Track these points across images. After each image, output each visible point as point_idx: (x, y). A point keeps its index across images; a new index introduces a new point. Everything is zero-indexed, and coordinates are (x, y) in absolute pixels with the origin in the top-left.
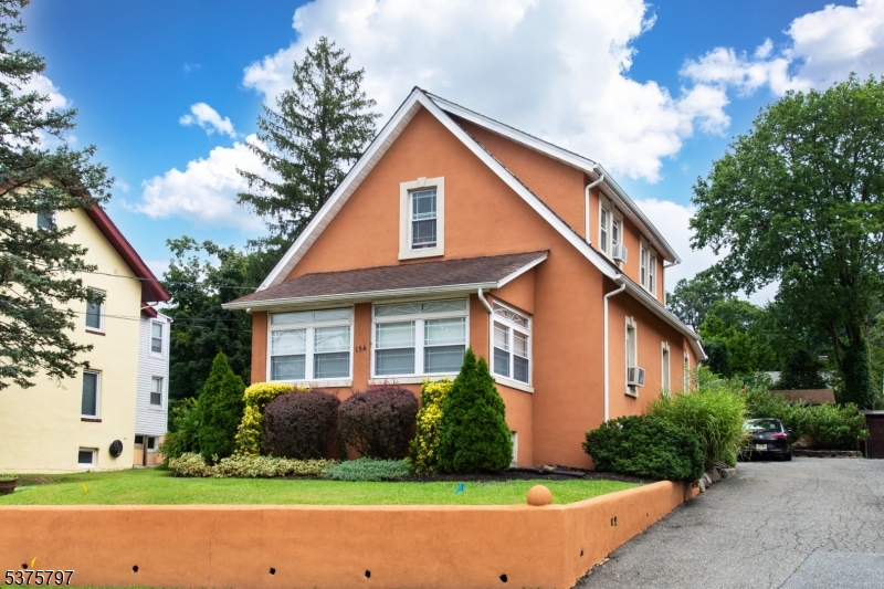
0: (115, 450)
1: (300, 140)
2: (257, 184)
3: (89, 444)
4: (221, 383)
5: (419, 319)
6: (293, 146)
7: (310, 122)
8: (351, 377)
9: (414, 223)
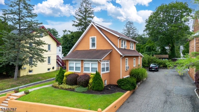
0: (53, 68)
1: (82, 15)
2: (75, 23)
3: (49, 68)
4: (61, 72)
5: (90, 63)
6: (81, 16)
7: (83, 12)
8: (80, 71)
9: (92, 43)
